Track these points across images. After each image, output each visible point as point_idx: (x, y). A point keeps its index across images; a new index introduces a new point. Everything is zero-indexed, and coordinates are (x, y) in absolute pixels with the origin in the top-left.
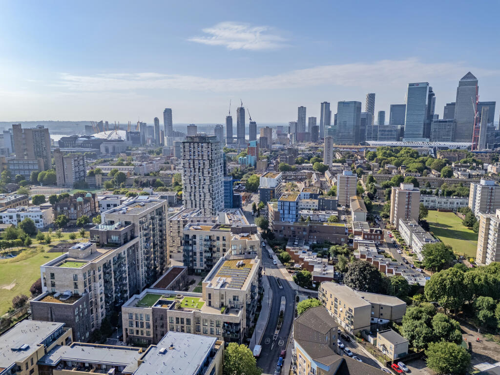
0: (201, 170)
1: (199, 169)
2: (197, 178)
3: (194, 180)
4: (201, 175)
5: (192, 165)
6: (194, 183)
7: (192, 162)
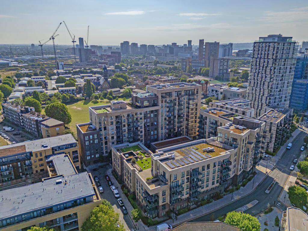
0: (265, 68)
1: (263, 67)
2: (260, 75)
3: (258, 77)
4: (264, 73)
5: (258, 63)
6: (257, 79)
7: (258, 60)
